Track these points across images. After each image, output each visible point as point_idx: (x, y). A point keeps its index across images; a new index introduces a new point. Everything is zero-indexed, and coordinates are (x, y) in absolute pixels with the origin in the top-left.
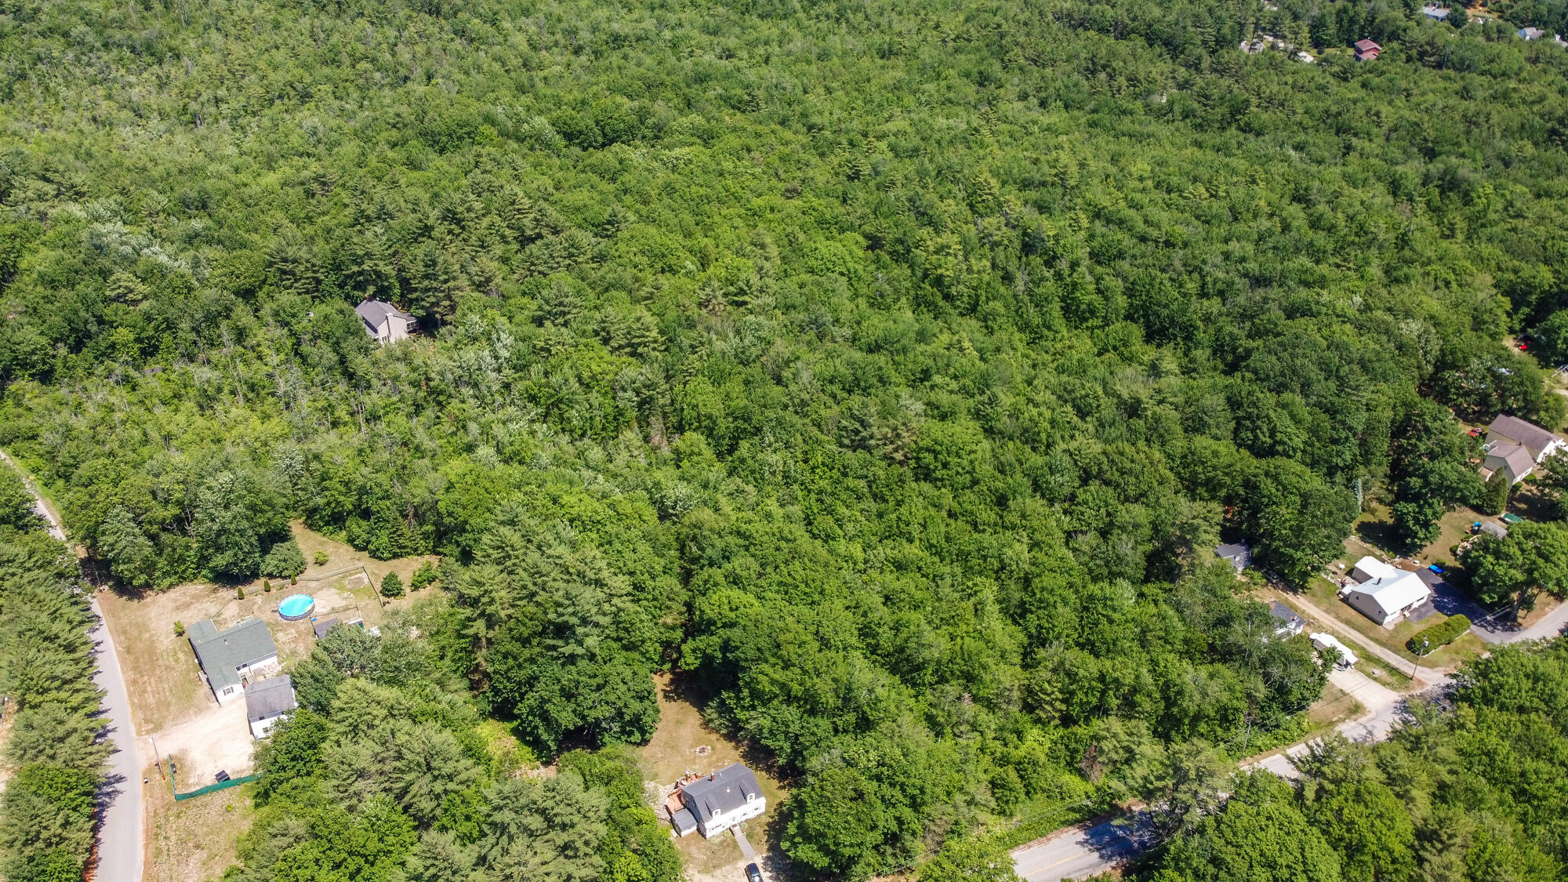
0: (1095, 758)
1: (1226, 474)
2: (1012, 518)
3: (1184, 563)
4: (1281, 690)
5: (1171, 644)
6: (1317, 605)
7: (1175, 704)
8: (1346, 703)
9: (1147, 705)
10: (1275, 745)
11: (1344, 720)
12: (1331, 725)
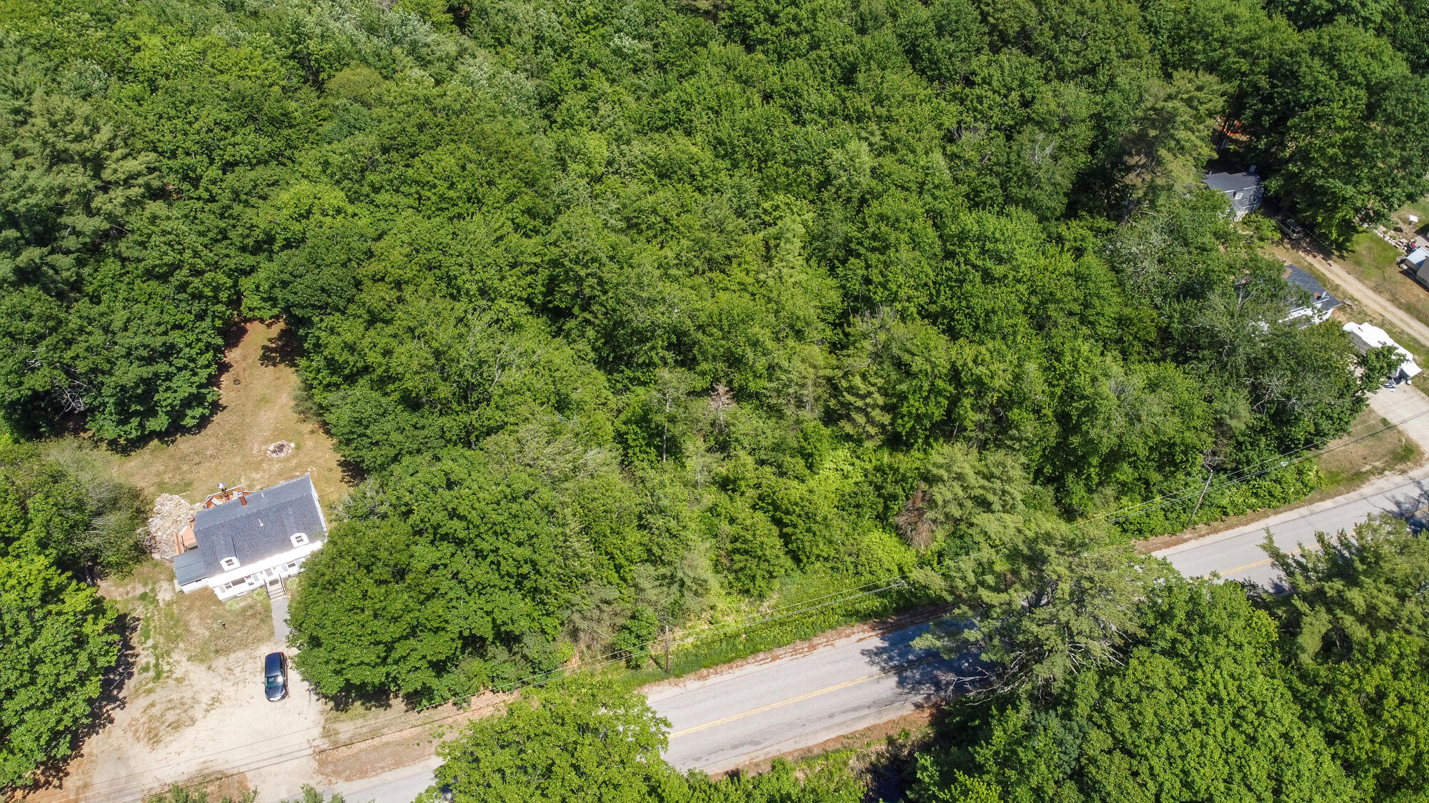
0: (921, 512)
1: (1243, 54)
2: (863, 102)
3: (1138, 182)
4: (1281, 416)
5: (1092, 324)
6: (1361, 277)
7: (1076, 429)
8: (1390, 440)
9: (1029, 428)
10: (1251, 507)
11: (1381, 472)
12: (1357, 478)
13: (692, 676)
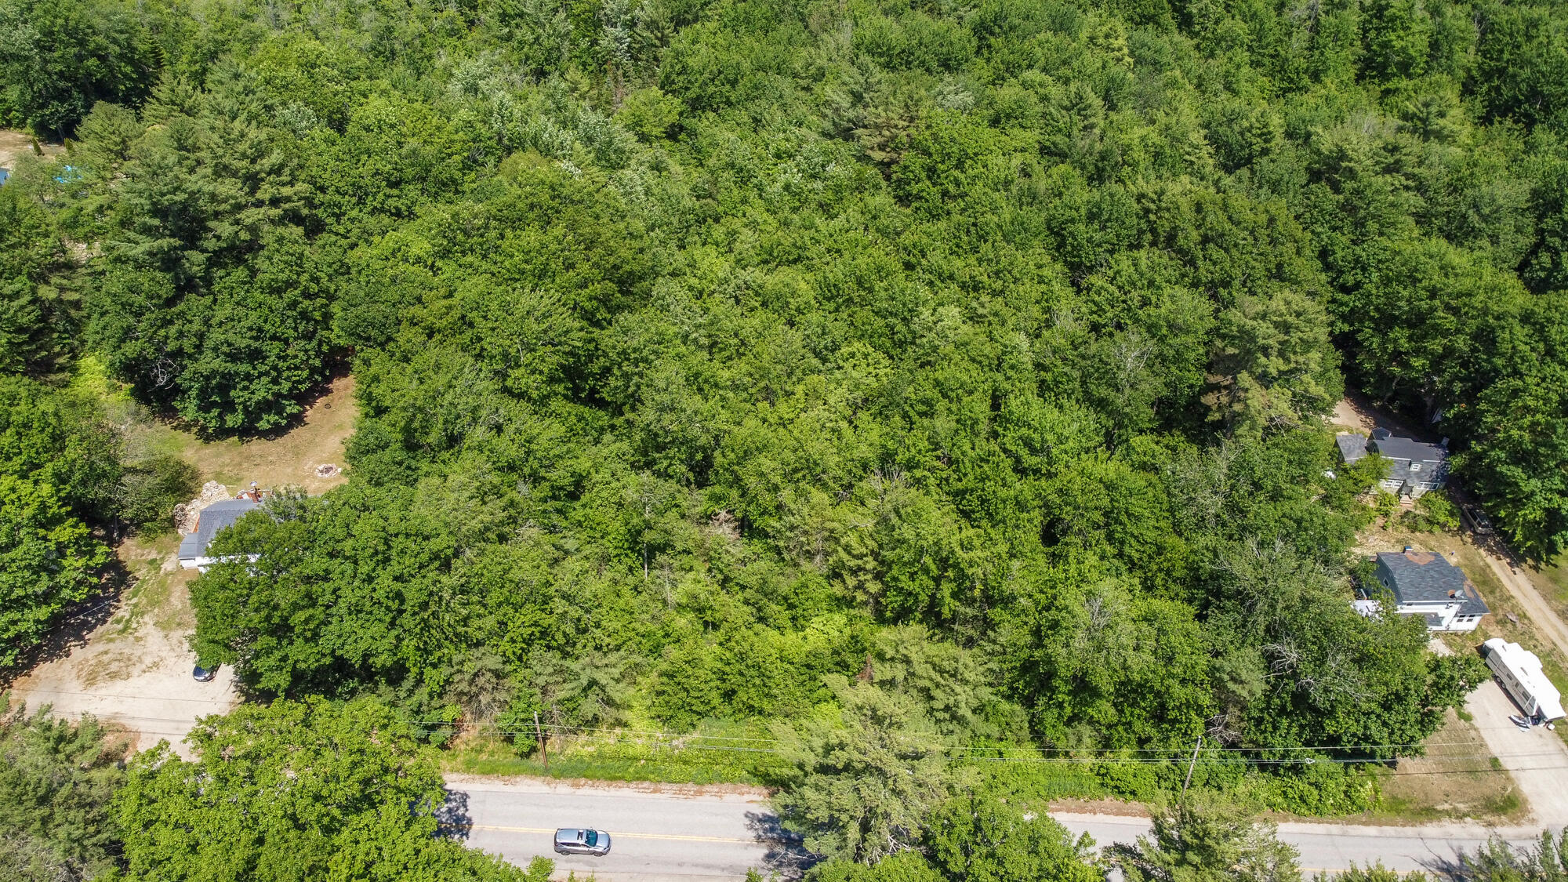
6: (1549, 597)
10: (1271, 805)
11: (1461, 817)
12: (1427, 813)
13: (569, 781)
